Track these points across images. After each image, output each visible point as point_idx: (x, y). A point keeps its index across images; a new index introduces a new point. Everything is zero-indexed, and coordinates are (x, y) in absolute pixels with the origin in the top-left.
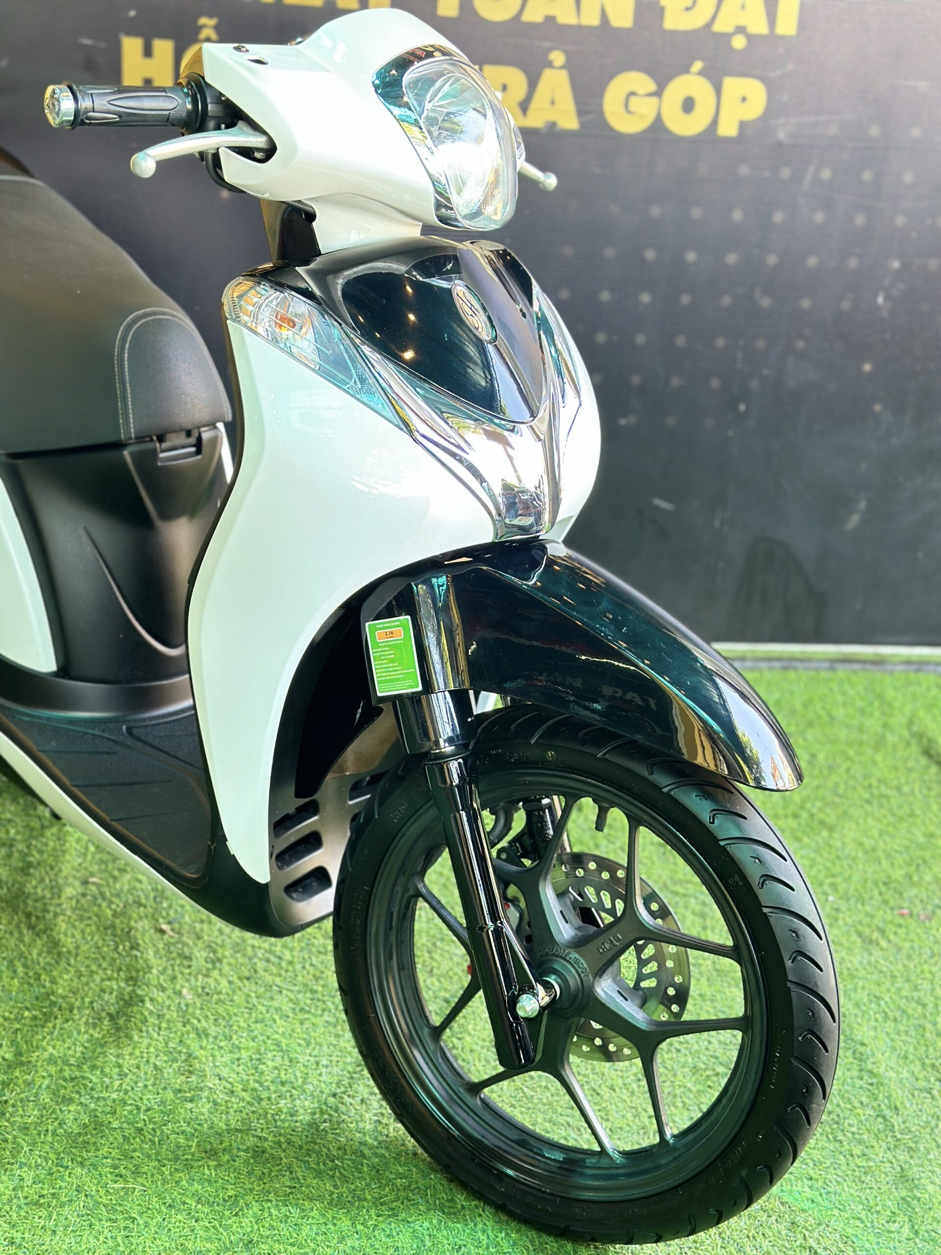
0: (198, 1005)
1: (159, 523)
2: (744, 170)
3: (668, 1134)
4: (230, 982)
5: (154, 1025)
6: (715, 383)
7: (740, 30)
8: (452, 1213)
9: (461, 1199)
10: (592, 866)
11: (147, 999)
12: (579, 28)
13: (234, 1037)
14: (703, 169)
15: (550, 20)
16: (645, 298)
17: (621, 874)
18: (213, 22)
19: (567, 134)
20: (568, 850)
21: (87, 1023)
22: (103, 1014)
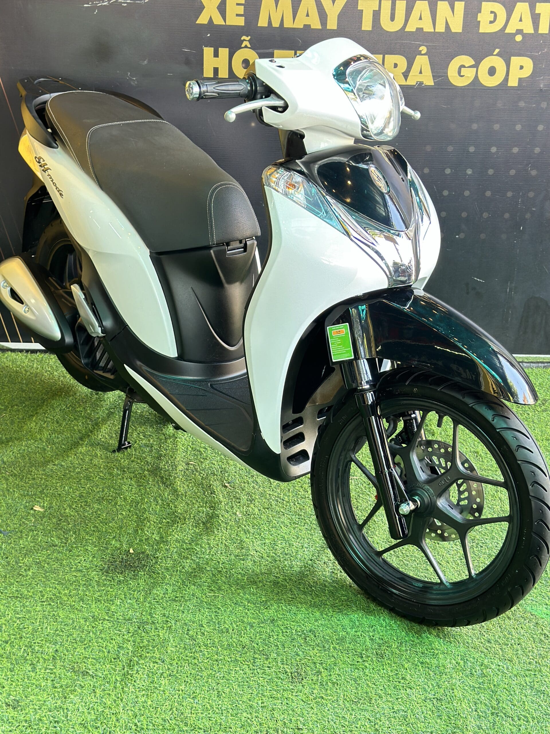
0: (244, 519)
1: (226, 285)
2: (522, 104)
3: (473, 572)
4: (259, 510)
5: (224, 527)
6: (507, 216)
7: (519, 32)
8: (368, 612)
9: (372, 606)
10: (436, 446)
11: (220, 515)
12: (435, 33)
13: (262, 534)
14: (500, 104)
15: (420, 30)
16: (469, 172)
17: (450, 450)
18: (249, 37)
19: (429, 88)
20: (424, 439)
21: (192, 525)
22: (200, 522)
